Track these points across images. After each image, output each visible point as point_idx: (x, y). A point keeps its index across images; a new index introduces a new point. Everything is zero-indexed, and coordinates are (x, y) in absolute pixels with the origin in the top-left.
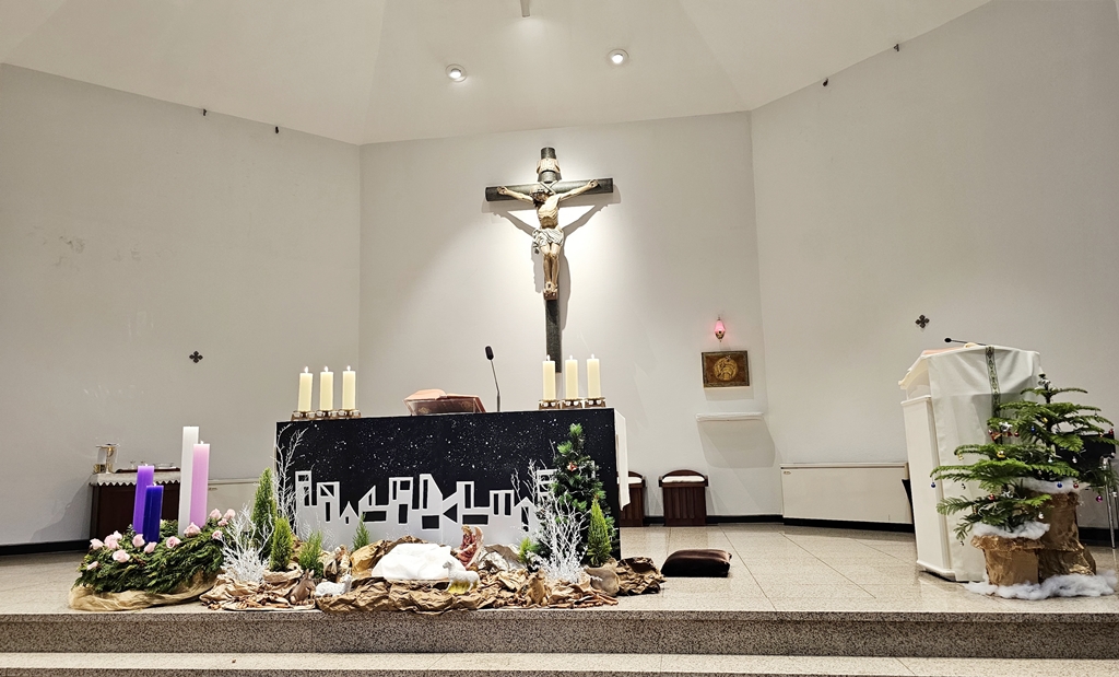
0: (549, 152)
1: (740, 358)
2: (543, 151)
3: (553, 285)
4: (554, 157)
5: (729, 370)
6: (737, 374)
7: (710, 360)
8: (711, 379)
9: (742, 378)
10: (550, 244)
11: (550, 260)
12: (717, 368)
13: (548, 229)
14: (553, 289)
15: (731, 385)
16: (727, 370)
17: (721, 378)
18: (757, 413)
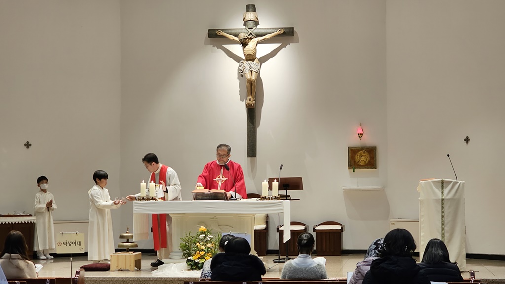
0: (251, 8)
1: (372, 151)
2: (248, 6)
3: (252, 99)
4: (255, 12)
5: (364, 159)
6: (369, 162)
7: (353, 152)
8: (353, 164)
9: (372, 164)
10: (251, 72)
11: (251, 83)
12: (357, 157)
13: (249, 62)
14: (252, 102)
15: (366, 168)
16: (363, 159)
17: (359, 164)
18: (380, 187)
